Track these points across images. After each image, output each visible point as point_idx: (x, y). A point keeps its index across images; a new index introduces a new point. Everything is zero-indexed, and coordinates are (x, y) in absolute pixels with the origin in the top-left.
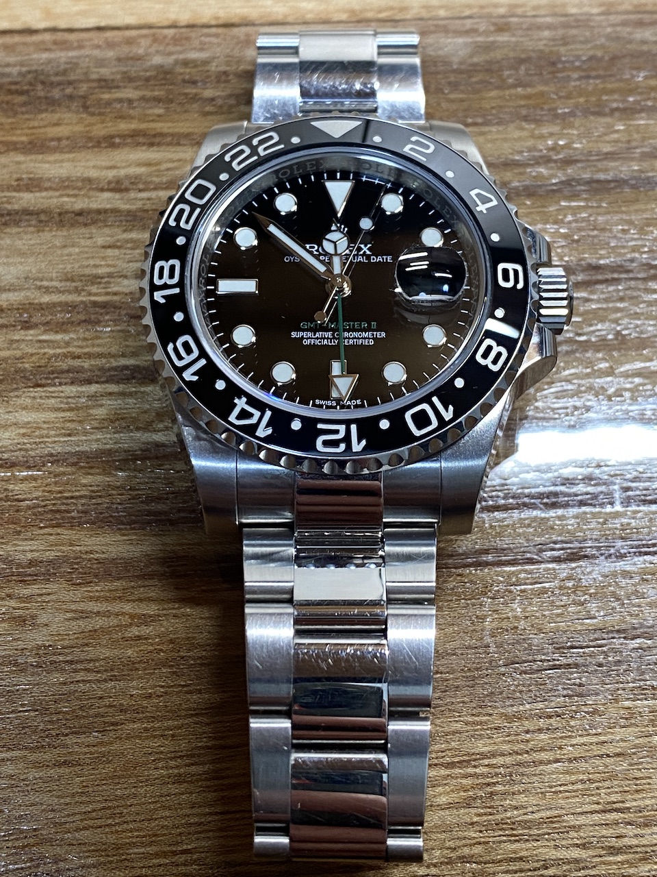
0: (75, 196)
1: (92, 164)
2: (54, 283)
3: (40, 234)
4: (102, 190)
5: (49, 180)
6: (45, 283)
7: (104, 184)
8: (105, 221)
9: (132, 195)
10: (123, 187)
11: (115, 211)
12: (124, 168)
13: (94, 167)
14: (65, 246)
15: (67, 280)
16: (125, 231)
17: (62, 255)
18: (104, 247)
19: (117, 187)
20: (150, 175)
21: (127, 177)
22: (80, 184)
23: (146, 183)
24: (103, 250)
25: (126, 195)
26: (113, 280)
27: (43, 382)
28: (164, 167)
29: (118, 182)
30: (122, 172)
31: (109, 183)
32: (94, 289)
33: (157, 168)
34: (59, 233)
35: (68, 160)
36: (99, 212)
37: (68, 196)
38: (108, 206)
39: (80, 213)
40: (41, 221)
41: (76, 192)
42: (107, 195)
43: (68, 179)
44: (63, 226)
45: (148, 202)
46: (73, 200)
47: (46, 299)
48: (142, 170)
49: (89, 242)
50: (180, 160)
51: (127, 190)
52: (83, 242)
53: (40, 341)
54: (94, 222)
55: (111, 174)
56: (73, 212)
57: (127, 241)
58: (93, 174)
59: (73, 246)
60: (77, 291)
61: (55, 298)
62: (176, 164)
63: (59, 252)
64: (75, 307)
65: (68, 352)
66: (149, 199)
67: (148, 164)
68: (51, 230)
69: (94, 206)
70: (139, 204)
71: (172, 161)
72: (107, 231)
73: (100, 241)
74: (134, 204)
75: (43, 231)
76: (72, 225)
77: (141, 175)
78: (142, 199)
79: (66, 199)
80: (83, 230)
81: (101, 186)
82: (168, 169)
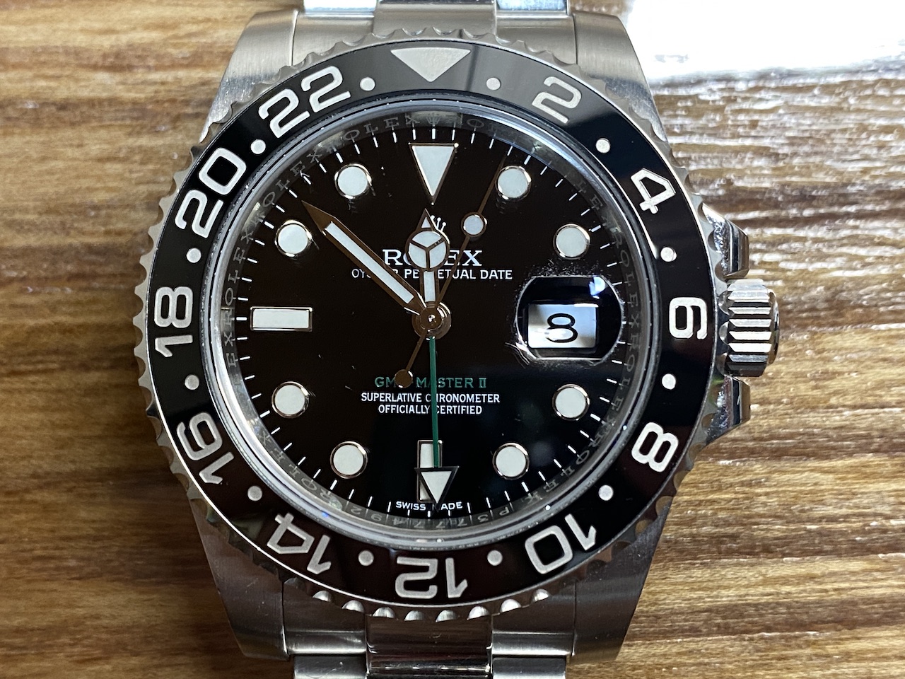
0: (57, 78)
1: (77, 26)
2: (31, 217)
3: (8, 139)
4: (95, 68)
5: (17, 51)
6: (17, 216)
7: (96, 59)
8: (100, 119)
9: (140, 75)
10: (125, 63)
11: (112, 101)
12: (125, 32)
13: (83, 31)
14: (44, 159)
15: (49, 211)
16: (130, 134)
17: (40, 174)
18: (101, 160)
19: (118, 63)
20: (165, 43)
21: (131, 46)
22: (62, 59)
23: (158, 57)
24: (99, 165)
25: (131, 78)
26: (114, 212)
27: (23, 367)
28: (182, 31)
29: (117, 55)
30: (124, 39)
31: (105, 56)
32: (87, 226)
33: (175, 32)
34: (35, 138)
35: (45, 20)
36: (91, 103)
37: (46, 77)
38: (104, 95)
39: (63, 106)
40: (9, 119)
41: (57, 71)
42: (103, 77)
43: (45, 50)
44: (41, 126)
45: (162, 88)
46: (53, 84)
47: (20, 241)
48: (155, 35)
49: (77, 153)
50: (208, 20)
51: (130, 68)
52: (70, 152)
53: (14, 306)
54: (85, 120)
55: (107, 42)
56: (54, 104)
57: (132, 150)
58: (81, 40)
59: (56, 159)
60: (65, 229)
61: (32, 240)
62: (201, 27)
63: (37, 168)
64: (62, 253)
65: (56, 323)
66: (163, 83)
67: (161, 26)
68: (22, 134)
69: (85, 93)
70: (150, 90)
71: (195, 21)
72: (103, 133)
73: (95, 149)
74: (142, 91)
75: (12, 134)
76: (54, 127)
77: (152, 43)
78: (155, 83)
79: (42, 83)
80: (69, 133)
81: (93, 61)
82: (190, 35)
